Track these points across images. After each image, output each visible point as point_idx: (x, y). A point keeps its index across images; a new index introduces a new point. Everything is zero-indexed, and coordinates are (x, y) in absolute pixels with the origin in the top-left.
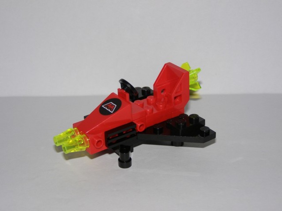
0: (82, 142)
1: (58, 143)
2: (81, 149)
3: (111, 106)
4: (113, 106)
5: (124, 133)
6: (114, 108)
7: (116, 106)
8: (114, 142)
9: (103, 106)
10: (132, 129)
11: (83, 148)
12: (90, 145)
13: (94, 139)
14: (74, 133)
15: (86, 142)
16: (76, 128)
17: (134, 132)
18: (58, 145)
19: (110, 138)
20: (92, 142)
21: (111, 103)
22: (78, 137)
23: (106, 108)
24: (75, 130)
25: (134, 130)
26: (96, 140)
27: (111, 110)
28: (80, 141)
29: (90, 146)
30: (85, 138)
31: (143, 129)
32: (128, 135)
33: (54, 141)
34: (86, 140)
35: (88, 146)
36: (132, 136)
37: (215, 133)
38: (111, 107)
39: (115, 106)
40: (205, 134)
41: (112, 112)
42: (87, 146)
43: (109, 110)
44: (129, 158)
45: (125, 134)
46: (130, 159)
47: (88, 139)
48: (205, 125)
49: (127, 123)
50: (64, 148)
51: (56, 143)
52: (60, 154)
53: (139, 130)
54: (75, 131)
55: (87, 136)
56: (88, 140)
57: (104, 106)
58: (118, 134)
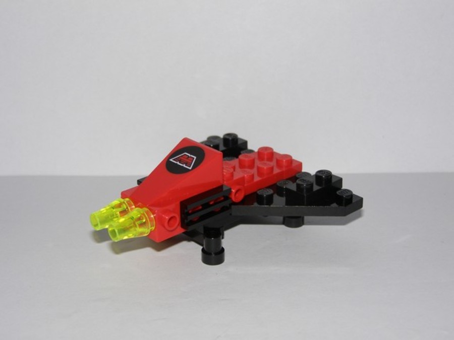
0: (143, 219)
1: (99, 224)
2: (142, 233)
3: (187, 158)
4: (190, 158)
5: (211, 203)
6: (192, 161)
7: (195, 158)
8: (195, 220)
9: (171, 160)
10: (224, 196)
11: (146, 231)
12: (156, 225)
13: (163, 216)
14: (125, 207)
15: (151, 220)
16: (127, 199)
17: (226, 203)
18: (98, 228)
19: (190, 212)
20: (159, 220)
21: (185, 155)
22: (136, 212)
23: (178, 163)
24: (127, 202)
25: (227, 198)
26: (167, 218)
27: (188, 164)
28: (139, 219)
29: (155, 228)
30: (147, 213)
31: (240, 197)
32: (218, 207)
33: (91, 222)
34: (150, 215)
35: (153, 228)
36: (224, 209)
37: (361, 199)
38: (188, 161)
39: (193, 158)
40: (344, 202)
41: (190, 168)
42: (151, 227)
43: (184, 166)
44: (221, 248)
45: (212, 205)
46: (223, 250)
47: (153, 214)
48: (342, 187)
49: (215, 187)
50: (113, 231)
51: (96, 225)
52: (105, 245)
53: (234, 200)
54: (128, 204)
55: (151, 210)
56: (152, 216)
57: (174, 160)
58: (202, 205)
